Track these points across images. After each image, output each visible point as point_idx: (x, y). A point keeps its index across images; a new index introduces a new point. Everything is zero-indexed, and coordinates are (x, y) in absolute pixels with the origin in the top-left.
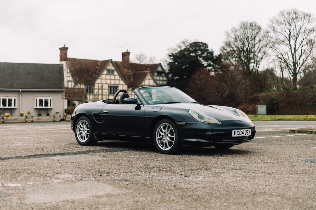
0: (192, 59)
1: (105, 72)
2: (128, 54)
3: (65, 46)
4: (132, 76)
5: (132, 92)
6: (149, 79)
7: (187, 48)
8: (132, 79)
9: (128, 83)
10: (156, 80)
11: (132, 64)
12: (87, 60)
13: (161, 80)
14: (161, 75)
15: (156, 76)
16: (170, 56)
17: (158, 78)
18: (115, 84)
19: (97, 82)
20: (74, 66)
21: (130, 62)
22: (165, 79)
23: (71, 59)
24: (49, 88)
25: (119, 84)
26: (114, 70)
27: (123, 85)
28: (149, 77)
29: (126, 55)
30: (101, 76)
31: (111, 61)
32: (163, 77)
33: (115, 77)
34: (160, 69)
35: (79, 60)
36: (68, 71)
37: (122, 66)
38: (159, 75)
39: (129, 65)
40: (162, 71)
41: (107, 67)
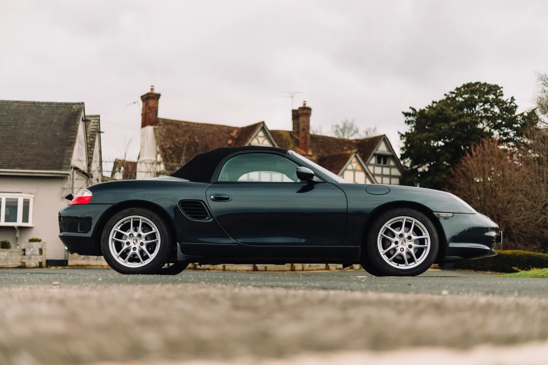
0: (462, 120)
2: (306, 111)
3: (152, 89)
6: (354, 171)
7: (448, 98)
10: (374, 175)
11: (315, 138)
12: (207, 125)
13: (386, 176)
14: (385, 162)
15: (374, 165)
16: (406, 114)
17: (378, 170)
21: (311, 133)
22: (396, 172)
23: (167, 122)
24: (22, 167)
28: (353, 163)
29: (301, 115)
31: (262, 126)
32: (390, 167)
34: (382, 148)
36: (159, 150)
37: (291, 141)
38: (382, 164)
39: (309, 139)
40: (388, 153)
41: (253, 140)
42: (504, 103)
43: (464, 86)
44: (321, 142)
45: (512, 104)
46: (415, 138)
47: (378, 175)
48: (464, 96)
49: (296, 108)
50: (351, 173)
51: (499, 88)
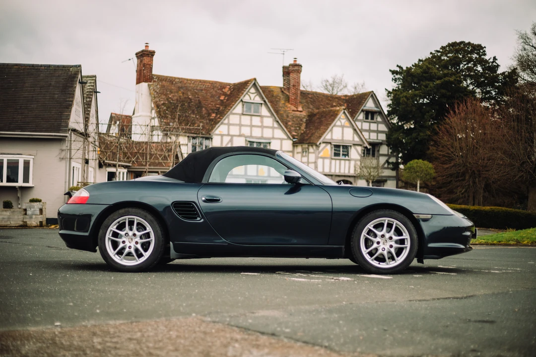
0: (447, 79)
1: (238, 108)
3: (147, 46)
4: (304, 120)
5: (302, 156)
6: (343, 127)
7: (434, 57)
8: (303, 127)
9: (294, 137)
10: (361, 130)
11: (304, 94)
12: (200, 81)
13: (374, 131)
14: (372, 118)
15: (362, 121)
16: (393, 72)
17: (366, 126)
18: (262, 138)
19: (217, 132)
20: (166, 95)
21: (302, 88)
22: (383, 127)
23: (161, 79)
25: (273, 138)
26: (262, 104)
27: (282, 139)
28: (342, 119)
29: (291, 71)
30: (228, 117)
31: (253, 82)
32: (377, 123)
33: (262, 122)
34: (370, 105)
35: (182, 80)
36: (153, 106)
37: (282, 97)
38: (369, 120)
39: (299, 95)
40: (376, 109)
41: (244, 96)
42: (487, 62)
43: (449, 45)
44: (311, 98)
45: (494, 64)
46: (402, 96)
47: (366, 131)
48: (449, 55)
49: (287, 65)
50: (340, 129)
51: (482, 48)
